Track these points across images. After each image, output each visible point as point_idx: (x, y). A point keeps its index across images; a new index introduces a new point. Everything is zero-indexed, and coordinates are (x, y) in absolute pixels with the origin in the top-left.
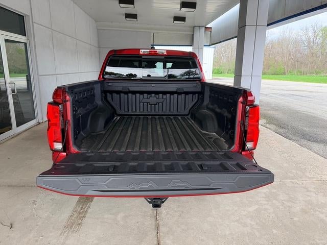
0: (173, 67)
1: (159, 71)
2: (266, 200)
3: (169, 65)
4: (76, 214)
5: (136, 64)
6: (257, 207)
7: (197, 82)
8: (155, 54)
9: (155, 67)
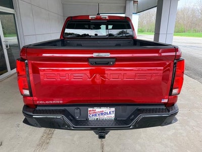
0: (113, 28)
1: (103, 32)
2: (181, 126)
3: (110, 27)
4: (45, 135)
5: (87, 26)
6: (174, 131)
7: (131, 39)
8: (101, 19)
9: (100, 28)
